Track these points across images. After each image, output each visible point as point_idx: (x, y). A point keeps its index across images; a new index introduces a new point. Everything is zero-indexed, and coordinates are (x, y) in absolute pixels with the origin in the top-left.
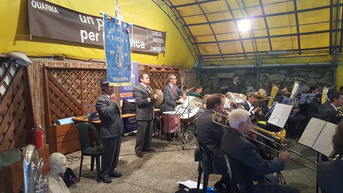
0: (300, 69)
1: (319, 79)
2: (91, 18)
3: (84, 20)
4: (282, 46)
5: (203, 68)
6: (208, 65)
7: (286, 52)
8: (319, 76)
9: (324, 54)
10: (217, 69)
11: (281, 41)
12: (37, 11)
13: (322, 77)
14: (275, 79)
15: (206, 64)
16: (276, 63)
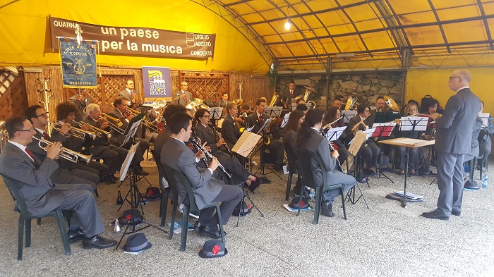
0: (373, 76)
1: (392, 87)
2: (114, 29)
3: (104, 32)
4: (349, 48)
5: (279, 73)
6: (284, 70)
7: (353, 55)
8: (392, 84)
9: (394, 57)
10: (292, 73)
11: (345, 41)
12: (59, 29)
13: (395, 85)
14: (347, 87)
15: (284, 68)
16: (347, 68)
